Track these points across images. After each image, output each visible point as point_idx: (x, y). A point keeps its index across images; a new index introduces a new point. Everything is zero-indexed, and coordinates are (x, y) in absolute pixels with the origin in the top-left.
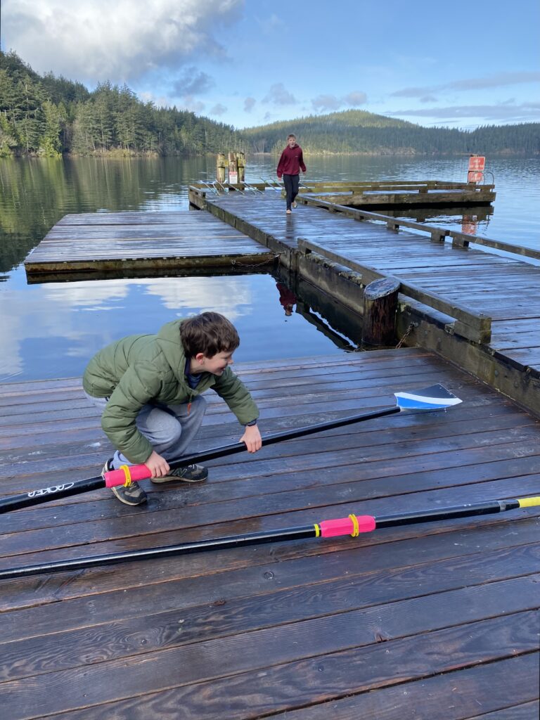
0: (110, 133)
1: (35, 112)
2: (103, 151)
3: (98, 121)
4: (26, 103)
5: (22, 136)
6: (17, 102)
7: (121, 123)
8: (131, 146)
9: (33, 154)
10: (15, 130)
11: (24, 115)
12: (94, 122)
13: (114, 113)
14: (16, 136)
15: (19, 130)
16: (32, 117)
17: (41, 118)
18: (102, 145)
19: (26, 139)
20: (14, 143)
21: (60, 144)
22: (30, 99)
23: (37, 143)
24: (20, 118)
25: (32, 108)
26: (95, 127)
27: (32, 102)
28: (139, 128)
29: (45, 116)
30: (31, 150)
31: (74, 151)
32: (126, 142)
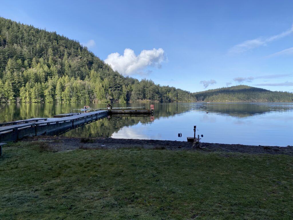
0: (143, 95)
1: (120, 89)
2: (140, 101)
3: (139, 91)
4: (117, 86)
5: (114, 96)
6: (114, 86)
7: (147, 91)
8: (150, 99)
9: (117, 101)
10: (112, 94)
11: (116, 89)
12: (138, 91)
13: (145, 88)
14: (113, 96)
15: (114, 94)
16: (119, 90)
17: (121, 90)
18: (140, 98)
19: (115, 97)
20: (111, 98)
21: (126, 98)
22: (119, 84)
23: (119, 98)
24: (115, 90)
25: (119, 87)
26: (138, 93)
27: (119, 86)
28: (153, 93)
29: (122, 90)
30: (117, 100)
31: (130, 100)
32: (148, 98)
